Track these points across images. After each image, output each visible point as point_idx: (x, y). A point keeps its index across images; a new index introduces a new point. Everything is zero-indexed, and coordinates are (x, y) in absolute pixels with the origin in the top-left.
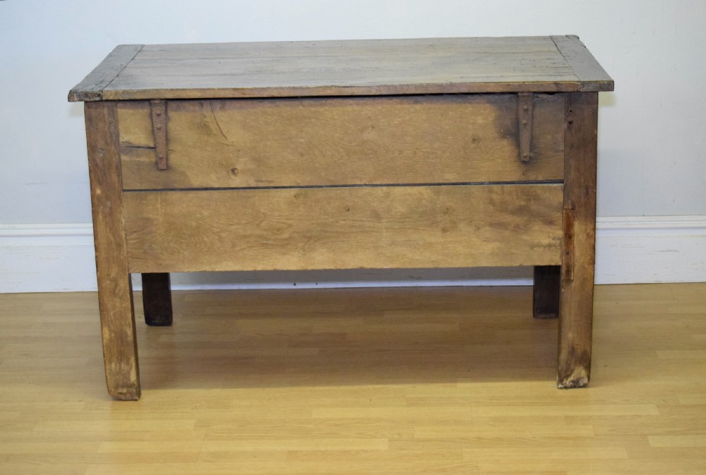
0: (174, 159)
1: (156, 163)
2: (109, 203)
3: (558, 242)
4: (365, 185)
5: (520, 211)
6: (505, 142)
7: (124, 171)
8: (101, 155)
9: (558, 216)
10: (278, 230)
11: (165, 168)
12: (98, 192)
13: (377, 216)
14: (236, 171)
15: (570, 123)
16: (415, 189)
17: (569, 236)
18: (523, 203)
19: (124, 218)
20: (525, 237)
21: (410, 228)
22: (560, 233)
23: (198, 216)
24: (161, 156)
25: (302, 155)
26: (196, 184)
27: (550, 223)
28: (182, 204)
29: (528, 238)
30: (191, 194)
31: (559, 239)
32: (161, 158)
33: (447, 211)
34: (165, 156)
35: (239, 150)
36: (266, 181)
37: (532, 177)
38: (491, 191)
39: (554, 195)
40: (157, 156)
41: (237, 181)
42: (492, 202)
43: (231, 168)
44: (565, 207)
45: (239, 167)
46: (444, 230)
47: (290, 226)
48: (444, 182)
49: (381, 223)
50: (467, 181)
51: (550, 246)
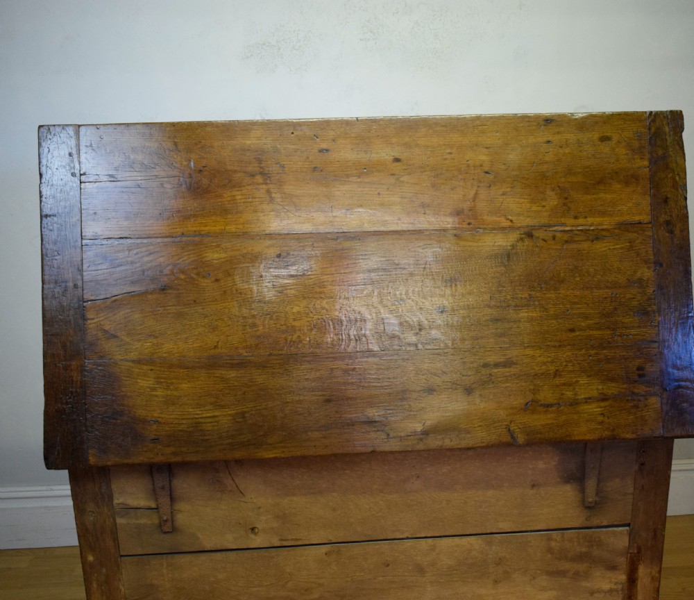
0: (181, 519)
1: (160, 526)
2: (104, 570)
3: (620, 587)
4: (408, 538)
5: (581, 558)
6: (568, 487)
7: (121, 535)
8: (92, 519)
9: (623, 561)
10: (306, 590)
11: (170, 530)
12: (91, 558)
13: (420, 570)
14: (257, 530)
15: (642, 464)
16: (465, 540)
17: (632, 580)
18: (584, 550)
19: (124, 586)
20: (584, 584)
21: (457, 581)
22: (623, 578)
23: (212, 579)
24: (165, 518)
25: (334, 510)
26: (208, 546)
27: (613, 568)
28: (192, 568)
29: (589, 585)
30: (203, 557)
31: (622, 584)
32: (166, 521)
33: (499, 562)
34: (170, 518)
35: (259, 508)
36: (292, 540)
37: (596, 521)
38: (549, 539)
39: (619, 539)
40: (160, 518)
41: (258, 541)
42: (550, 550)
43: (251, 527)
44: (631, 551)
45: (259, 526)
46: (496, 582)
47: (321, 585)
48: (498, 531)
49: (424, 577)
50: (524, 529)
51: (611, 591)
